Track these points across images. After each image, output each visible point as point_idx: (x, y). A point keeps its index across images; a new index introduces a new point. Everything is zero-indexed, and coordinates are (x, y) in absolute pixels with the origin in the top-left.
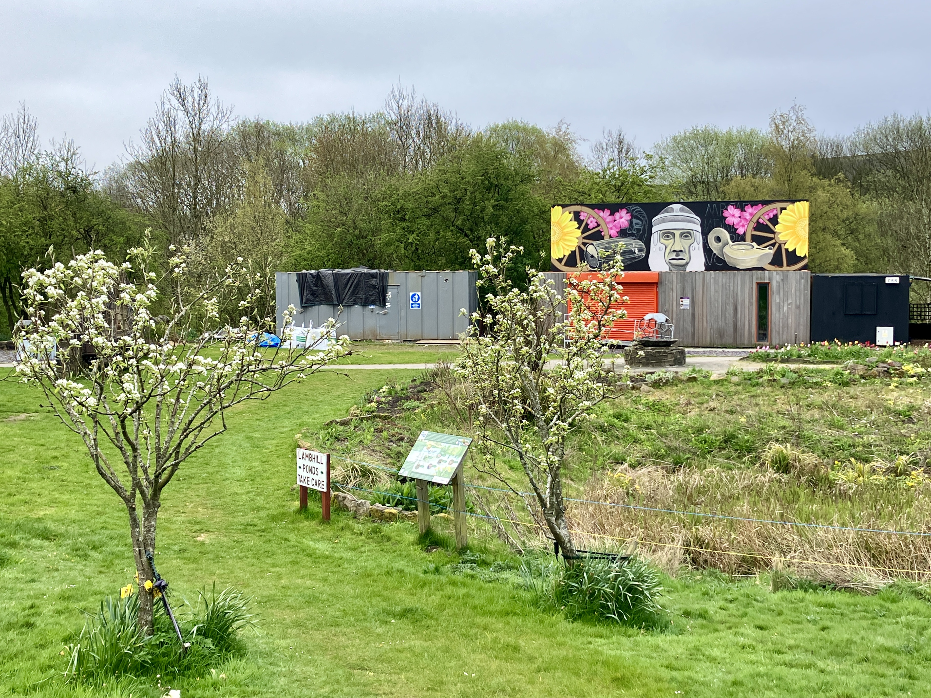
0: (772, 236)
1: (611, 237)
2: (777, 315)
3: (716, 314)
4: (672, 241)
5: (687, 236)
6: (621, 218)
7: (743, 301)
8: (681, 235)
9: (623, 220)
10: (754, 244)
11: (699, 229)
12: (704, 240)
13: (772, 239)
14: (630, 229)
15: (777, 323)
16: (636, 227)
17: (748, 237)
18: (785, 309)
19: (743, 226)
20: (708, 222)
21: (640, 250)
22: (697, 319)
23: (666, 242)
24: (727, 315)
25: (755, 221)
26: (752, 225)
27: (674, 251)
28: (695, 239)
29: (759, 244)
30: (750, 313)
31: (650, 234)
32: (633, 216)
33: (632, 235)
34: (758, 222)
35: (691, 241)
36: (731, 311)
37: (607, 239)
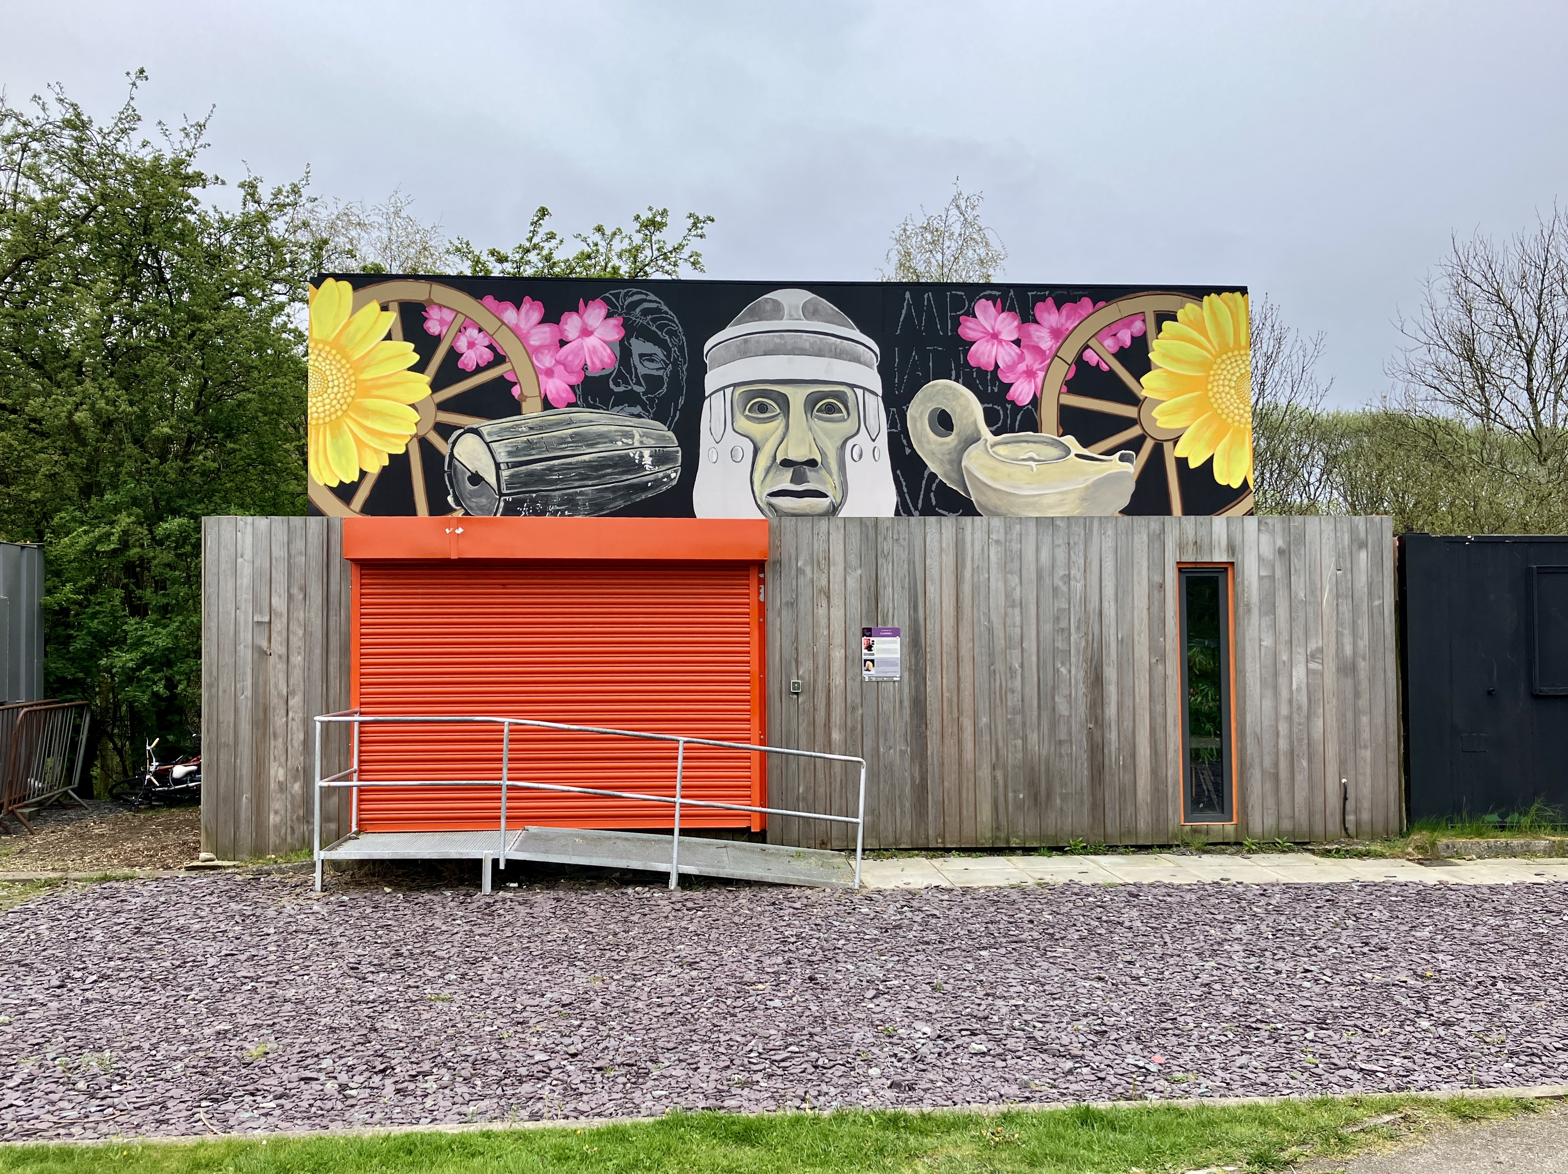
0: (1128, 411)
1: (547, 405)
2: (1268, 704)
3: (1013, 700)
4: (779, 423)
5: (830, 409)
6: (586, 332)
7: (1126, 644)
8: (811, 403)
9: (592, 341)
10: (1070, 440)
11: (876, 383)
12: (892, 424)
13: (1131, 422)
14: (620, 377)
15: (1267, 737)
16: (644, 369)
17: (1049, 415)
18: (1299, 673)
19: (1030, 374)
20: (905, 357)
21: (660, 458)
22: (934, 724)
23: (757, 429)
24: (1063, 708)
25: (1070, 357)
26: (1060, 371)
27: (786, 463)
28: (862, 420)
29: (1085, 443)
30: (1156, 697)
31: (697, 397)
32: (630, 330)
33: (628, 399)
34: (1080, 362)
35: (849, 426)
36: (1080, 690)
37: (532, 410)
